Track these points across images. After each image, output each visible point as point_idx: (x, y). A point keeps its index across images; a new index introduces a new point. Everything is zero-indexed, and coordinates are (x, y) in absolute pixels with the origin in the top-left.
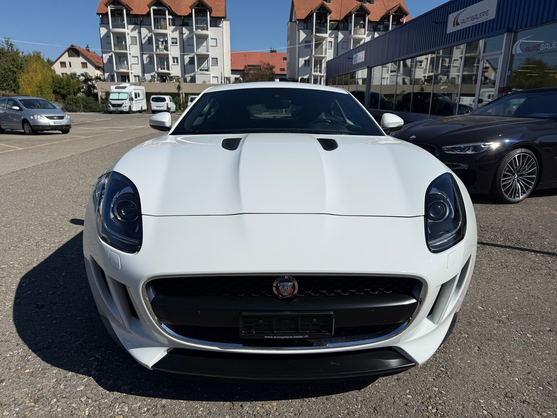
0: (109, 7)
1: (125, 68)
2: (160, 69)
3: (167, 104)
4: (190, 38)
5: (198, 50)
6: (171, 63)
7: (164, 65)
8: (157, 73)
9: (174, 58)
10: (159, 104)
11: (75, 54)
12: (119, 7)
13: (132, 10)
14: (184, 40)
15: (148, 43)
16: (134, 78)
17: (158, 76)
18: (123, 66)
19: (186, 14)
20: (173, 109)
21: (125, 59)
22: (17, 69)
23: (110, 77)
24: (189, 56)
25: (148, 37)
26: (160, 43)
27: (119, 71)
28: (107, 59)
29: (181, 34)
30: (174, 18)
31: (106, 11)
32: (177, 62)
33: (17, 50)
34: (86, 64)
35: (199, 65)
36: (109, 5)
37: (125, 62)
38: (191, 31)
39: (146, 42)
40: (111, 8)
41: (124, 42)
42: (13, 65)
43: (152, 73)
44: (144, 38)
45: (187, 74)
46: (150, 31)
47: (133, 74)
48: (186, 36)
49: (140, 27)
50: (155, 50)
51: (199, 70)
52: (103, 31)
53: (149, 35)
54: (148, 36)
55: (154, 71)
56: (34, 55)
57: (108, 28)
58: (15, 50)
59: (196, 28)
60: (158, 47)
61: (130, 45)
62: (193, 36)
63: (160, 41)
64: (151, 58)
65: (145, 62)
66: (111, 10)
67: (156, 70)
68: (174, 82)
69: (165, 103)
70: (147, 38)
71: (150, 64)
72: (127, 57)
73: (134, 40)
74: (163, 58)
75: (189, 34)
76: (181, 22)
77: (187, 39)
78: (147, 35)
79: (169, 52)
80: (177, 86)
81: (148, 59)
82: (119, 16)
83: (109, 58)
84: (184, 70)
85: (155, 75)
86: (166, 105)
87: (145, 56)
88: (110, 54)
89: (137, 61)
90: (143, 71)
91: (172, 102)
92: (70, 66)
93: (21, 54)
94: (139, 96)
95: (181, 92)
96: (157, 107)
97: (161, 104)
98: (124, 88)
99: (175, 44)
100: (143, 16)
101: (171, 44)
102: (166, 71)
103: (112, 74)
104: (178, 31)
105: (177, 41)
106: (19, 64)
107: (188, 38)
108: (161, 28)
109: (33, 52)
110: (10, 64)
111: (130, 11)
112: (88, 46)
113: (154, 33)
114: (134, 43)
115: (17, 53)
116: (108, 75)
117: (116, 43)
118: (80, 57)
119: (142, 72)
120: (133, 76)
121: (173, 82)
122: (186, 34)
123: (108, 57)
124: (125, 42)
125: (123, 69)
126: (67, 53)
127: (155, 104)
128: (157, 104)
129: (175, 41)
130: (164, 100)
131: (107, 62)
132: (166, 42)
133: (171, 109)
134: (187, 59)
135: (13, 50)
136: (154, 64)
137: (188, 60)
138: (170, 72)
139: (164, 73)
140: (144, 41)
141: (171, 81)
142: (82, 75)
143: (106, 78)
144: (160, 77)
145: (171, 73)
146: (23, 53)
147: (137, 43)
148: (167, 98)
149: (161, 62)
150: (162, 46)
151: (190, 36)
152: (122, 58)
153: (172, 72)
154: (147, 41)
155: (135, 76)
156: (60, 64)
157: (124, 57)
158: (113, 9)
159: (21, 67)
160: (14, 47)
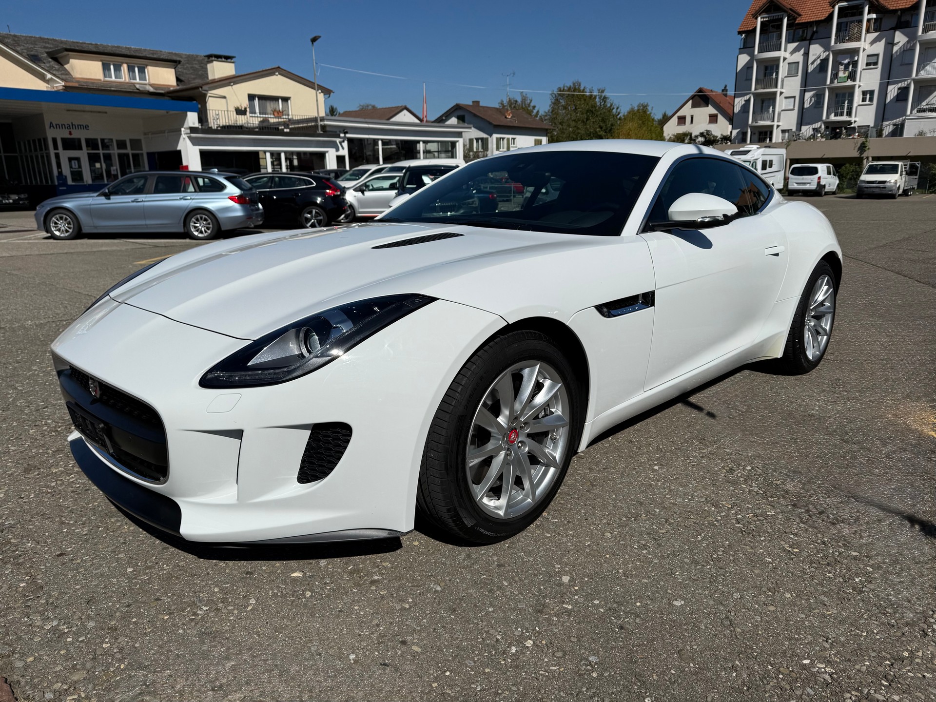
0: (759, 19)
1: (768, 119)
2: (833, 114)
3: (819, 178)
4: (908, 51)
5: (922, 72)
6: (859, 101)
7: (843, 108)
8: (825, 123)
9: (864, 93)
10: (803, 179)
11: (702, 102)
12: (776, 15)
13: (800, 15)
14: (895, 56)
15: (818, 70)
16: (780, 135)
17: (827, 128)
18: (765, 115)
19: (908, 5)
20: (831, 187)
21: (771, 104)
22: (606, 132)
23: (741, 136)
24: (899, 85)
25: (821, 60)
26: (842, 68)
27: (757, 124)
28: (740, 106)
29: (890, 44)
30: (880, 16)
31: (755, 26)
32: (871, 100)
33: (611, 105)
34: (716, 116)
35: (918, 100)
36: (760, 15)
37: (771, 108)
38: (912, 37)
39: (814, 69)
40: (762, 20)
41: (774, 74)
42: (601, 127)
43: (817, 124)
44: (813, 63)
45: (888, 120)
46: (827, 47)
47: (780, 128)
48: (901, 48)
49: (810, 45)
50: (828, 82)
51: (915, 111)
52: (744, 59)
53: (823, 56)
54: (821, 58)
55: (820, 119)
56: (638, 110)
57: (752, 55)
58: (609, 105)
59: (923, 29)
60: (835, 76)
61: (785, 77)
62: (915, 45)
63: (842, 64)
64: (819, 97)
65: (807, 105)
66: (762, 23)
67: (824, 118)
68: (856, 137)
69: (816, 177)
70: (819, 61)
71: (815, 107)
72: (774, 99)
73: (793, 69)
74: (844, 95)
75: (908, 42)
76: (893, 22)
77: (900, 53)
78: (819, 57)
79: (857, 83)
80: (859, 145)
81: (813, 99)
82: (775, 30)
83: (744, 104)
84: (883, 114)
85: (820, 127)
86: (816, 181)
87: (808, 95)
88: (746, 98)
89: (793, 105)
90: (800, 122)
91: (832, 176)
92: (692, 122)
93: (614, 111)
94: (771, 166)
95: (865, 155)
96: (798, 184)
97: (806, 179)
98: (746, 152)
99: (872, 67)
100: (818, 23)
101: (865, 67)
102: (845, 118)
103: (745, 131)
104: (884, 41)
105: (878, 59)
106: (609, 126)
107: (904, 51)
108: (850, 40)
109: (639, 106)
110: (597, 126)
111: (795, 19)
112: (726, 87)
113: (832, 51)
114: (791, 74)
115: (610, 110)
116: (738, 133)
117: (762, 76)
118: (710, 106)
119: (797, 124)
120: (780, 132)
121: (853, 138)
122: (900, 44)
123: (743, 102)
124: (777, 74)
125: (764, 120)
126: (690, 102)
127: (796, 179)
128: (798, 179)
129: (873, 60)
130: (814, 171)
131: (739, 111)
132: (855, 64)
133: (827, 187)
134: (892, 91)
135: (605, 106)
136: (823, 107)
137: (896, 94)
138: (853, 119)
139: (839, 122)
140: (811, 68)
141: (850, 136)
142: (702, 135)
143: (733, 138)
144: (830, 129)
145: (853, 121)
146: (618, 108)
147: (797, 73)
148: (822, 168)
149: (837, 103)
150: (844, 73)
151: (909, 47)
152: (766, 102)
153: (857, 119)
154: (818, 67)
155: (783, 131)
156: (677, 119)
157: (770, 99)
158: (766, 21)
159: (611, 130)
160: (608, 101)
